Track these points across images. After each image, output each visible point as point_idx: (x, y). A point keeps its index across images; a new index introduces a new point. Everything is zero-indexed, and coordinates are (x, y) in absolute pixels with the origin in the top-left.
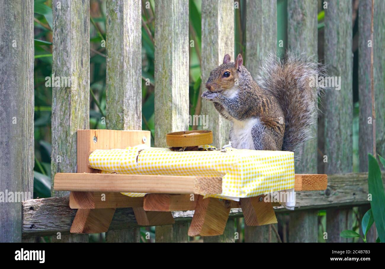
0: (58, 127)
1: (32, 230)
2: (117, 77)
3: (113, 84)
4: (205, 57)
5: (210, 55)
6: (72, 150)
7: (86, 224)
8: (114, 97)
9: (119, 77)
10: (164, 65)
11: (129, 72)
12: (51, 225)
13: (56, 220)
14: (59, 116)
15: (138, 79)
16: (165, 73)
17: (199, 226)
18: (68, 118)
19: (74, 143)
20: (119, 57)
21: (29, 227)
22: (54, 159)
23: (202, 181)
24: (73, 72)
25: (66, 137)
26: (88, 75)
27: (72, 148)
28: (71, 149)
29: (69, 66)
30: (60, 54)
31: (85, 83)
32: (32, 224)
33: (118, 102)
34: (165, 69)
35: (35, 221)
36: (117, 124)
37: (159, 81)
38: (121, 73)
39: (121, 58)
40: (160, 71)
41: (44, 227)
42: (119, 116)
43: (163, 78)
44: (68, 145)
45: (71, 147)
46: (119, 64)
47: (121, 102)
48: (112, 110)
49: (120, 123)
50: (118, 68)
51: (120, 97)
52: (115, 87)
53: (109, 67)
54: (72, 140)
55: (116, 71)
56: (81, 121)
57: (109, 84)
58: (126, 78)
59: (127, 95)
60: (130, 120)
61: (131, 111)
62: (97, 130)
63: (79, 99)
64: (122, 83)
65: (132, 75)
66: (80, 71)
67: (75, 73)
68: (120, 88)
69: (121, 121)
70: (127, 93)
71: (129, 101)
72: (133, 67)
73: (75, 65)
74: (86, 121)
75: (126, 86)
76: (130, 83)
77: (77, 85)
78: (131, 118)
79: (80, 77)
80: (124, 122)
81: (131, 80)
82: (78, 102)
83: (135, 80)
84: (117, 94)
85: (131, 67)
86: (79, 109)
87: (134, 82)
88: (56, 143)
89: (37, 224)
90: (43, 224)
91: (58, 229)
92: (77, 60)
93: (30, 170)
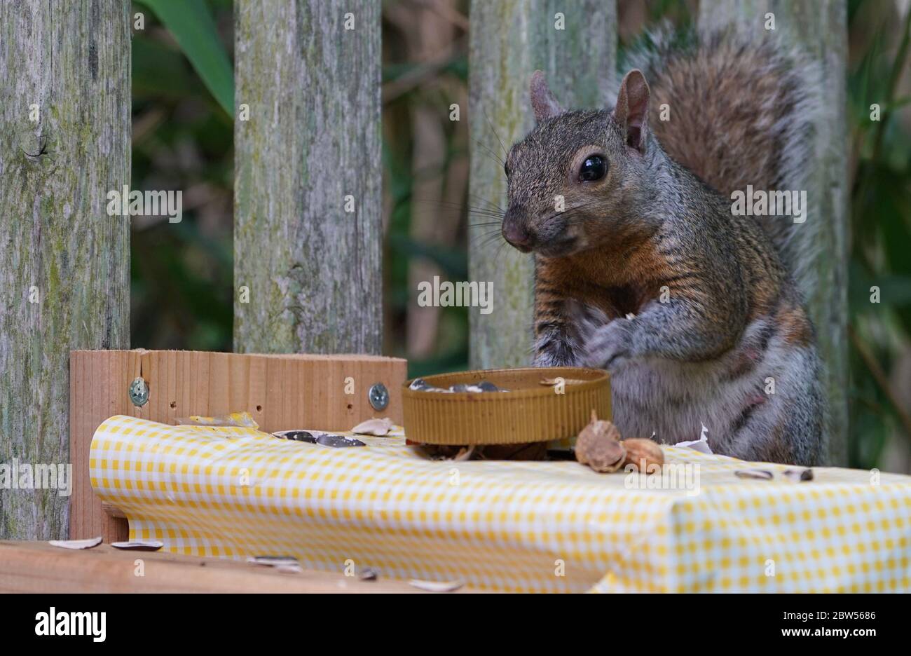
2: (272, 120)
3: (257, 152)
8: (260, 209)
9: (279, 122)
10: (503, 68)
11: (318, 99)
15: (364, 129)
16: (509, 102)
19: (54, 407)
20: (278, 36)
25: (26, 379)
29: (36, 78)
31: (106, 150)
33: (277, 228)
34: (509, 84)
36: (271, 324)
38: (285, 104)
39: (285, 39)
40: (488, 97)
42: (280, 291)
44: (31, 413)
46: (279, 65)
47: (286, 228)
48: (254, 265)
49: (280, 320)
50: (274, 84)
51: (280, 211)
52: (264, 166)
53: (245, 79)
55: (269, 95)
56: (88, 310)
57: (246, 150)
58: (308, 126)
59: (312, 202)
60: (325, 308)
61: (332, 267)
62: (150, 355)
63: (79, 216)
64: (289, 146)
65: (337, 111)
66: (84, 94)
67: (60, 107)
68: (280, 168)
69: (287, 311)
70: (311, 189)
71: (322, 226)
72: (342, 81)
73: (62, 67)
74: (114, 312)
75: (309, 161)
76: (326, 146)
77: (71, 156)
78: (329, 301)
79: (83, 121)
80: (298, 316)
81: (333, 133)
82: (75, 230)
83: (351, 132)
84: (271, 197)
85: (331, 78)
86: (78, 259)
87: (345, 144)
92: (71, 50)
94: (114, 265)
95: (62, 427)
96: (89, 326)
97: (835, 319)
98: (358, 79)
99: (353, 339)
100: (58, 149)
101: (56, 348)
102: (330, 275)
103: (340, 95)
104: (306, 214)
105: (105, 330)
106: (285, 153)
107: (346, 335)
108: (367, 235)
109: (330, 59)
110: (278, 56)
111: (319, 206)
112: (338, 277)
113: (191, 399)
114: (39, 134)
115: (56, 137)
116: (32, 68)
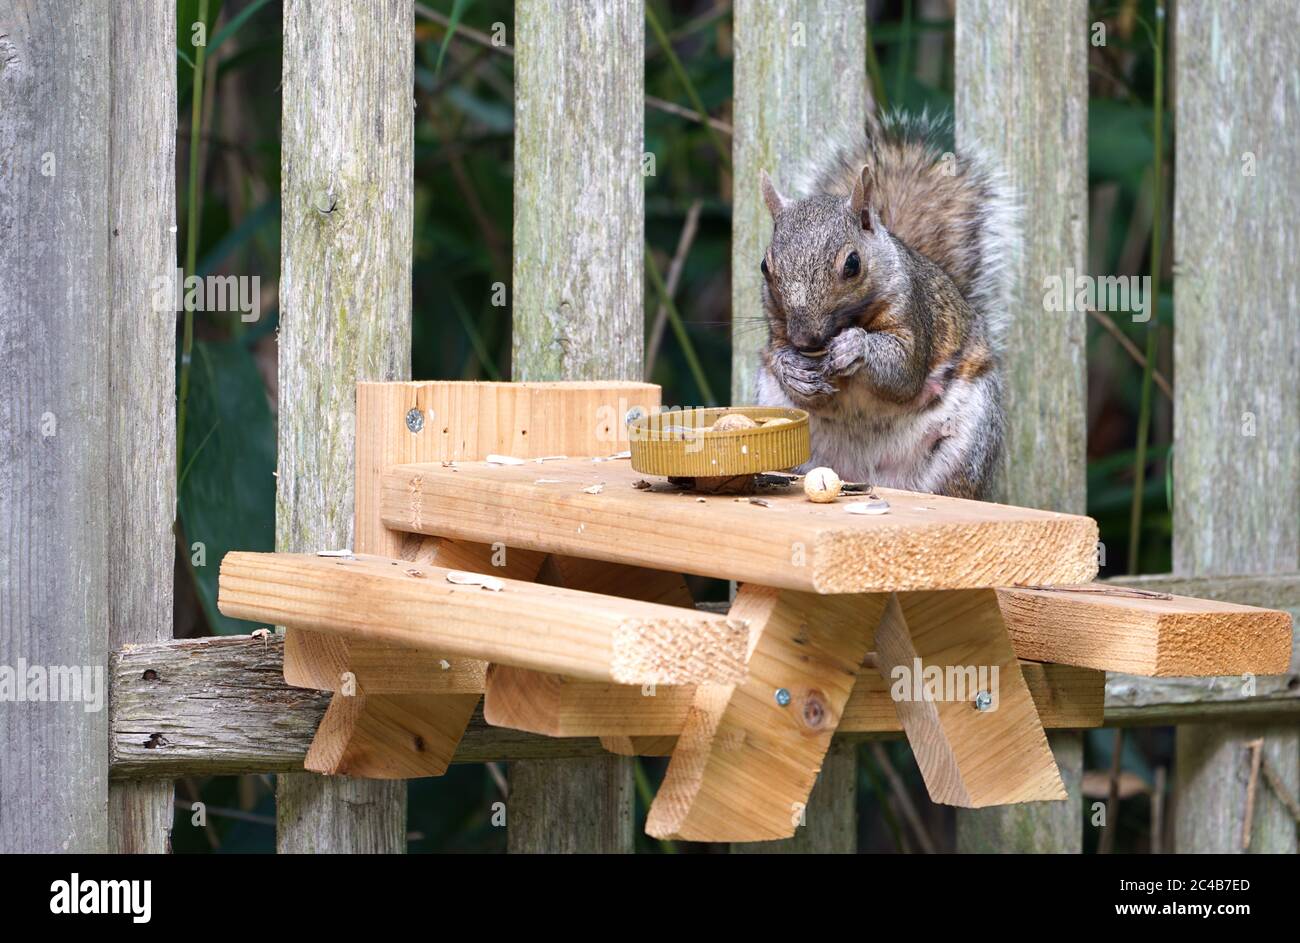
0: (295, 368)
1: (151, 755)
2: (545, 172)
3: (533, 200)
5: (981, 70)
6: (336, 457)
7: (352, 743)
8: (535, 250)
9: (552, 173)
10: (761, 119)
11: (585, 154)
12: (232, 736)
13: (253, 720)
14: (299, 327)
16: (766, 150)
17: (683, 799)
18: (323, 335)
20: (550, 98)
21: (141, 742)
22: (282, 486)
23: (650, 634)
24: (338, 164)
25: (318, 406)
26: (403, 172)
27: (337, 451)
28: (332, 454)
29: (328, 144)
30: (303, 95)
31: (390, 205)
32: (154, 730)
33: (549, 268)
34: (766, 133)
35: (167, 722)
36: (543, 353)
37: (747, 182)
38: (556, 159)
39: (556, 102)
40: (749, 143)
41: (201, 744)
42: (550, 325)
44: (321, 438)
45: (333, 447)
46: (551, 124)
47: (555, 269)
49: (551, 351)
50: (547, 141)
51: (551, 253)
52: (538, 213)
54: (337, 421)
55: (542, 150)
56: (373, 346)
57: (523, 198)
58: (576, 179)
59: (580, 245)
60: (590, 340)
61: (597, 304)
62: (425, 388)
63: (365, 264)
64: (559, 197)
65: (602, 165)
66: (371, 157)
67: (349, 169)
68: (552, 216)
69: (555, 343)
70: (578, 235)
71: (588, 267)
72: (607, 137)
73: (351, 135)
74: (397, 348)
75: (576, 210)
76: (592, 196)
77: (360, 212)
78: (594, 333)
79: (370, 180)
80: (565, 347)
81: (599, 185)
82: (362, 276)
83: (616, 185)
84: (544, 241)
85: (597, 135)
86: (365, 302)
87: (610, 194)
88: (288, 428)
89: (173, 730)
90: (196, 733)
91: (261, 752)
92: (359, 119)
93: (158, 530)
94: (397, 307)
95: (350, 449)
96: (374, 360)
97: (1072, 340)
98: (622, 133)
99: (616, 367)
100: (347, 206)
101: (344, 380)
102: (595, 310)
103: (605, 151)
104: (573, 257)
105: (389, 363)
106: (556, 203)
107: (609, 365)
108: (630, 274)
109: (597, 119)
110: (550, 117)
111: (585, 249)
112: (602, 312)
113: (462, 426)
114: (330, 192)
115: (345, 195)
116: (325, 135)
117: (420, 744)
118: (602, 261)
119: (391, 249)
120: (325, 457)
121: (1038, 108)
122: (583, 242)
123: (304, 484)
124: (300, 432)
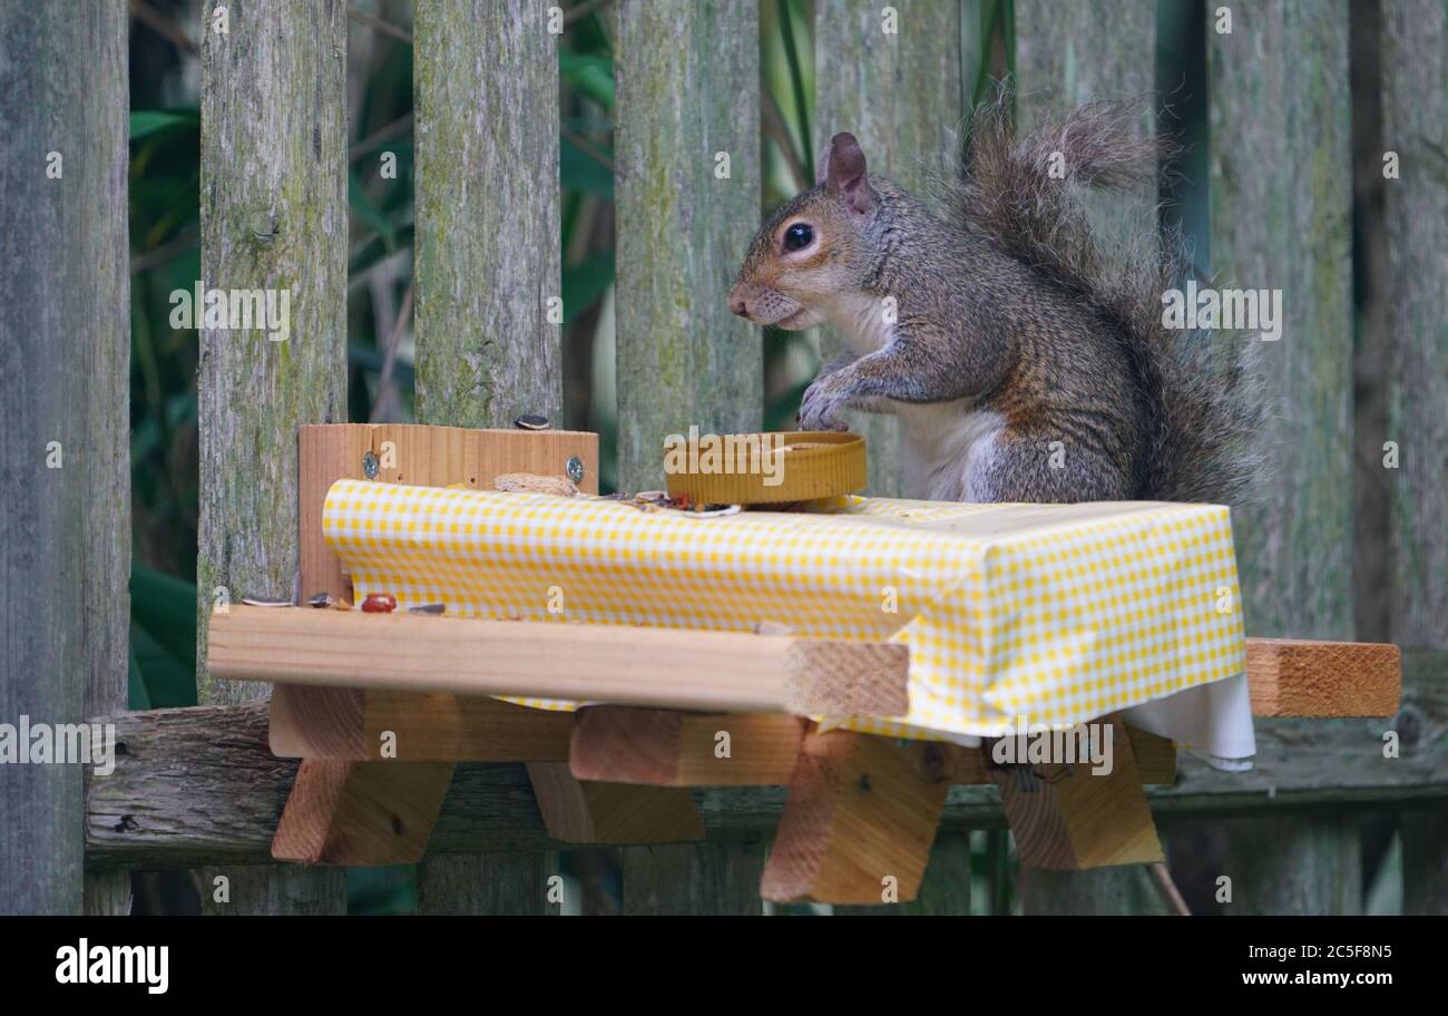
0: (224, 412)
1: (122, 840)
2: (459, 199)
3: (442, 231)
4: (833, 108)
5: (853, 97)
6: (280, 510)
7: (334, 824)
8: (446, 286)
9: (468, 200)
10: (654, 147)
11: (506, 177)
12: (198, 820)
13: (219, 802)
14: (227, 367)
15: (545, 207)
16: (661, 180)
18: (263, 373)
19: (285, 481)
20: (466, 117)
21: (112, 825)
24: (280, 182)
25: (257, 454)
26: (339, 194)
27: (281, 503)
28: (276, 506)
29: (267, 159)
30: (231, 108)
31: (327, 229)
32: (124, 812)
33: (465, 305)
34: (660, 163)
35: (136, 803)
36: (460, 400)
38: (475, 184)
39: (474, 119)
41: (169, 828)
42: (469, 370)
43: (653, 202)
44: (262, 488)
45: (277, 498)
46: (467, 145)
47: (476, 305)
48: (439, 344)
49: (472, 396)
50: (461, 164)
51: (470, 288)
52: (450, 245)
53: (427, 160)
54: (280, 469)
55: (455, 174)
56: (313, 385)
57: (428, 229)
58: (497, 205)
59: (502, 279)
60: (513, 384)
61: (519, 344)
62: (380, 428)
63: (306, 294)
64: (480, 226)
65: (522, 190)
66: (310, 175)
67: (290, 187)
68: (470, 246)
69: (478, 387)
70: (500, 267)
71: (510, 303)
72: (526, 160)
73: (291, 150)
74: (336, 387)
75: (499, 238)
76: (513, 224)
77: (299, 235)
78: (517, 377)
79: (310, 202)
80: (489, 391)
81: (519, 212)
82: (302, 308)
83: (535, 210)
84: (459, 275)
85: (517, 157)
86: (305, 336)
87: (529, 222)
88: (214, 481)
89: (142, 812)
90: (165, 816)
91: (224, 840)
92: (298, 132)
93: (114, 588)
94: (335, 342)
95: (292, 500)
96: (314, 402)
98: (540, 158)
100: (288, 228)
101: (287, 424)
102: (517, 351)
103: (524, 174)
104: (496, 291)
105: (328, 405)
106: (475, 231)
109: (517, 140)
110: (466, 137)
111: (507, 284)
112: (524, 353)
113: (415, 472)
114: (272, 214)
115: (286, 217)
116: (263, 150)
117: (397, 825)
118: (523, 297)
119: (329, 277)
120: (266, 510)
121: (918, 138)
122: (504, 276)
123: (238, 542)
124: (232, 484)
